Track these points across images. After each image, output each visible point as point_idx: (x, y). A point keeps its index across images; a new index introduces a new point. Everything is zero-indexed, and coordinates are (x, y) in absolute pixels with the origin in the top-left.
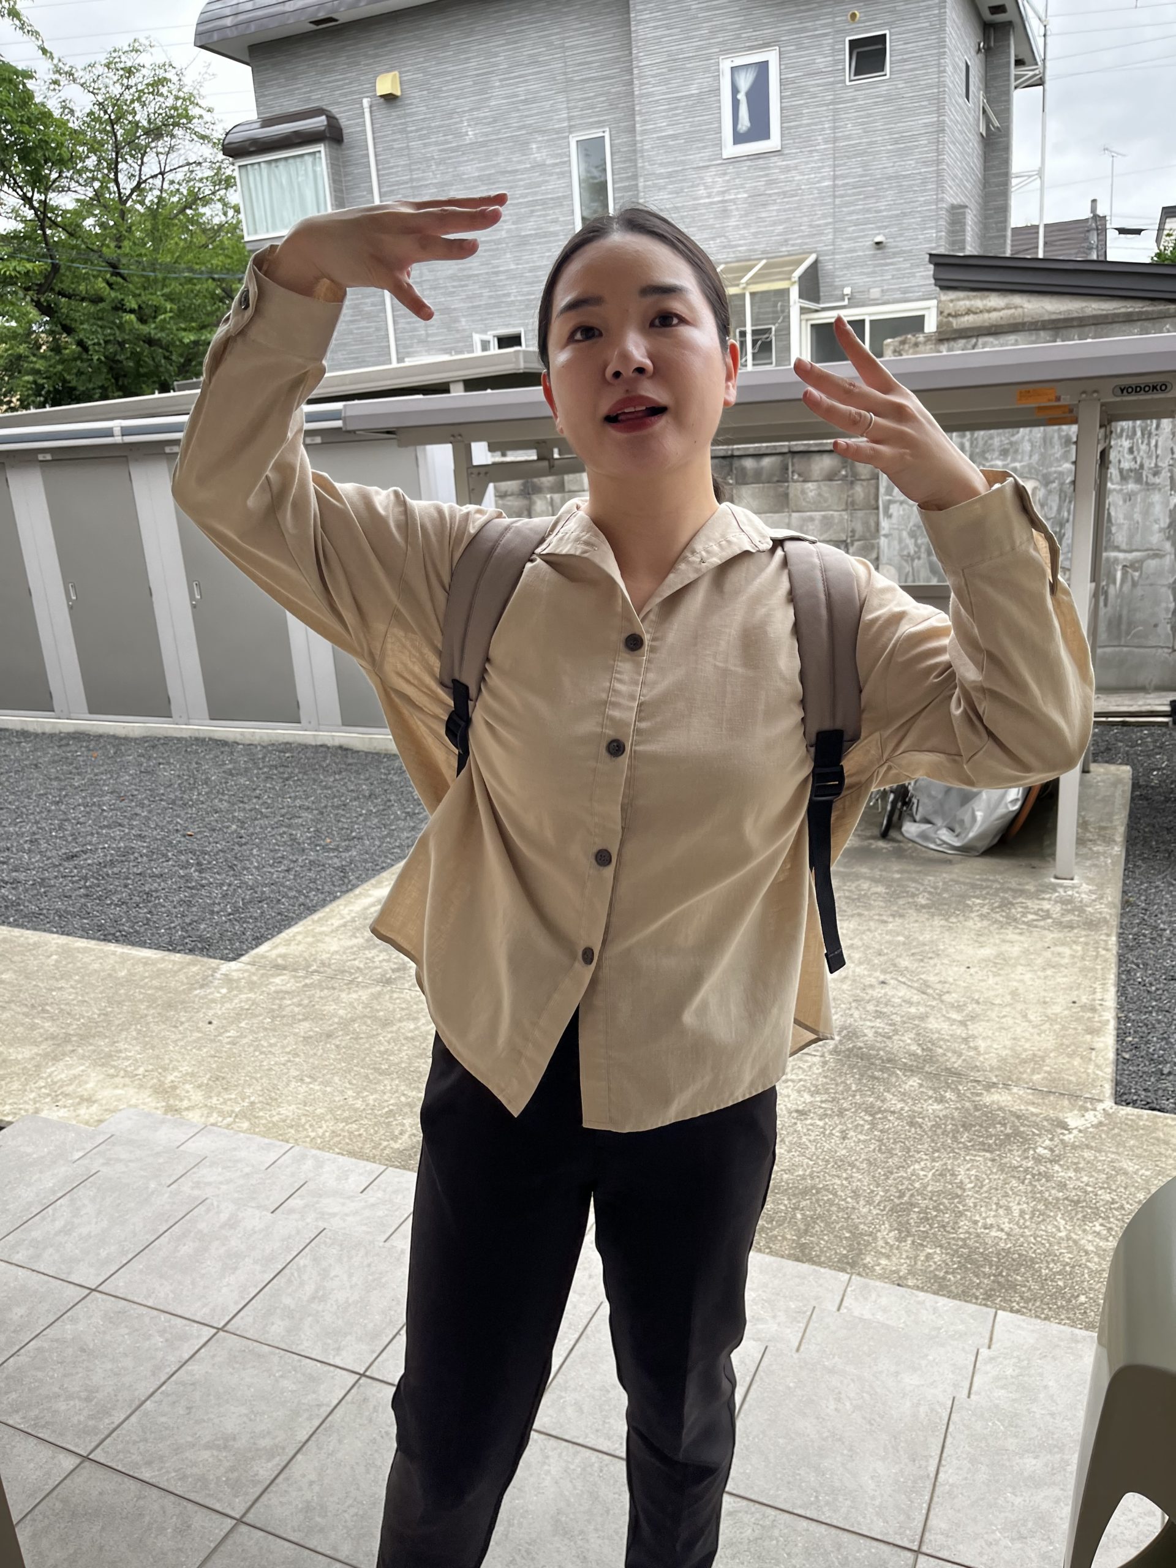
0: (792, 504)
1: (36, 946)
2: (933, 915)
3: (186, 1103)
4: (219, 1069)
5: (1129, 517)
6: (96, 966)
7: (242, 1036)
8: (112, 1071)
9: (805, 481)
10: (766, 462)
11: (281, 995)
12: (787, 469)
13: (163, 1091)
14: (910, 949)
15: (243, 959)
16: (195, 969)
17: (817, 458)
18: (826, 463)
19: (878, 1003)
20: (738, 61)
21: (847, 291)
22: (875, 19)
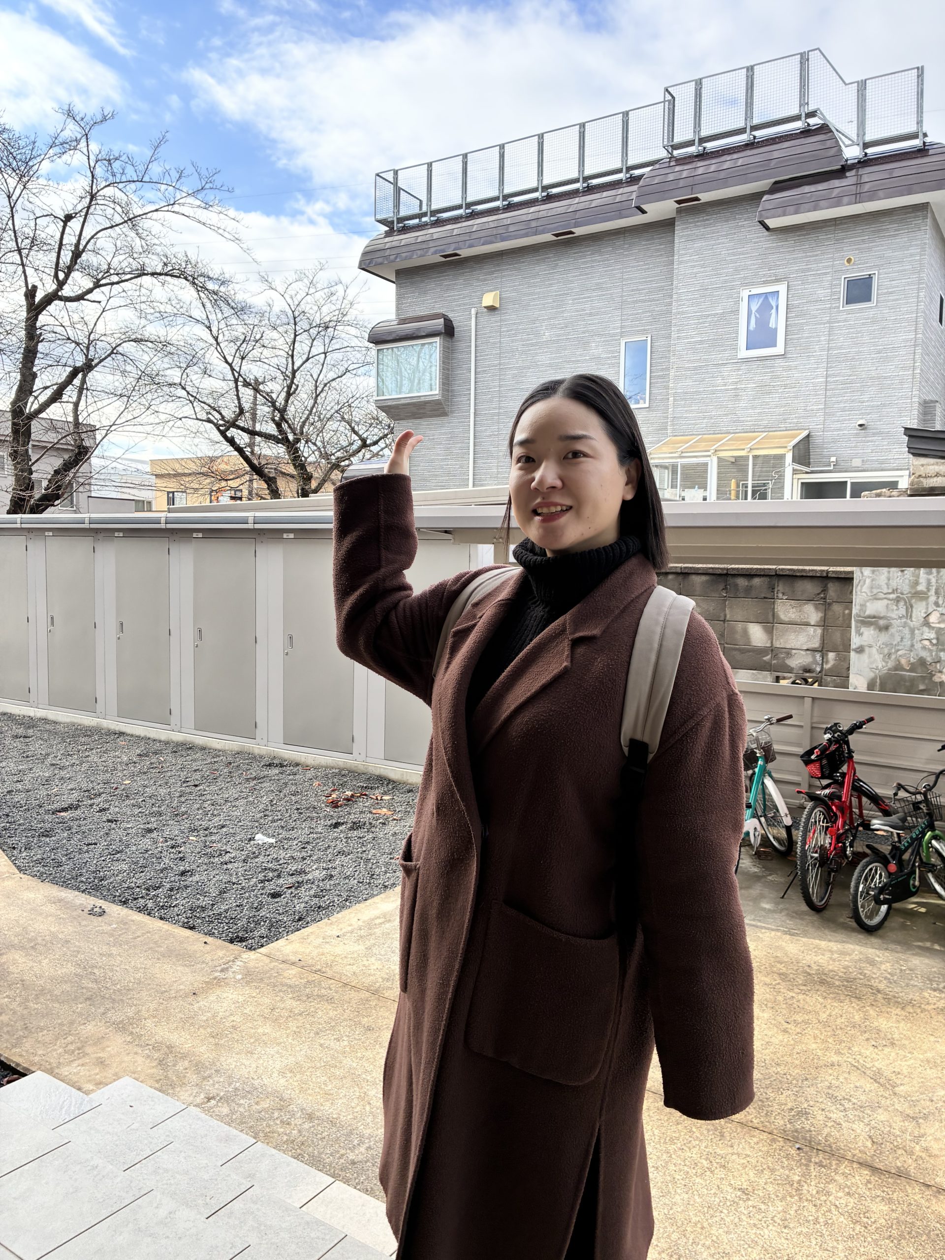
0: (776, 617)
2: (889, 1002)
8: (129, 1039)
9: (788, 599)
10: (757, 581)
11: (285, 988)
12: (773, 589)
15: (262, 950)
16: (221, 953)
17: (799, 581)
18: (810, 586)
19: (830, 1086)
20: (755, 291)
21: (833, 459)
22: (867, 263)
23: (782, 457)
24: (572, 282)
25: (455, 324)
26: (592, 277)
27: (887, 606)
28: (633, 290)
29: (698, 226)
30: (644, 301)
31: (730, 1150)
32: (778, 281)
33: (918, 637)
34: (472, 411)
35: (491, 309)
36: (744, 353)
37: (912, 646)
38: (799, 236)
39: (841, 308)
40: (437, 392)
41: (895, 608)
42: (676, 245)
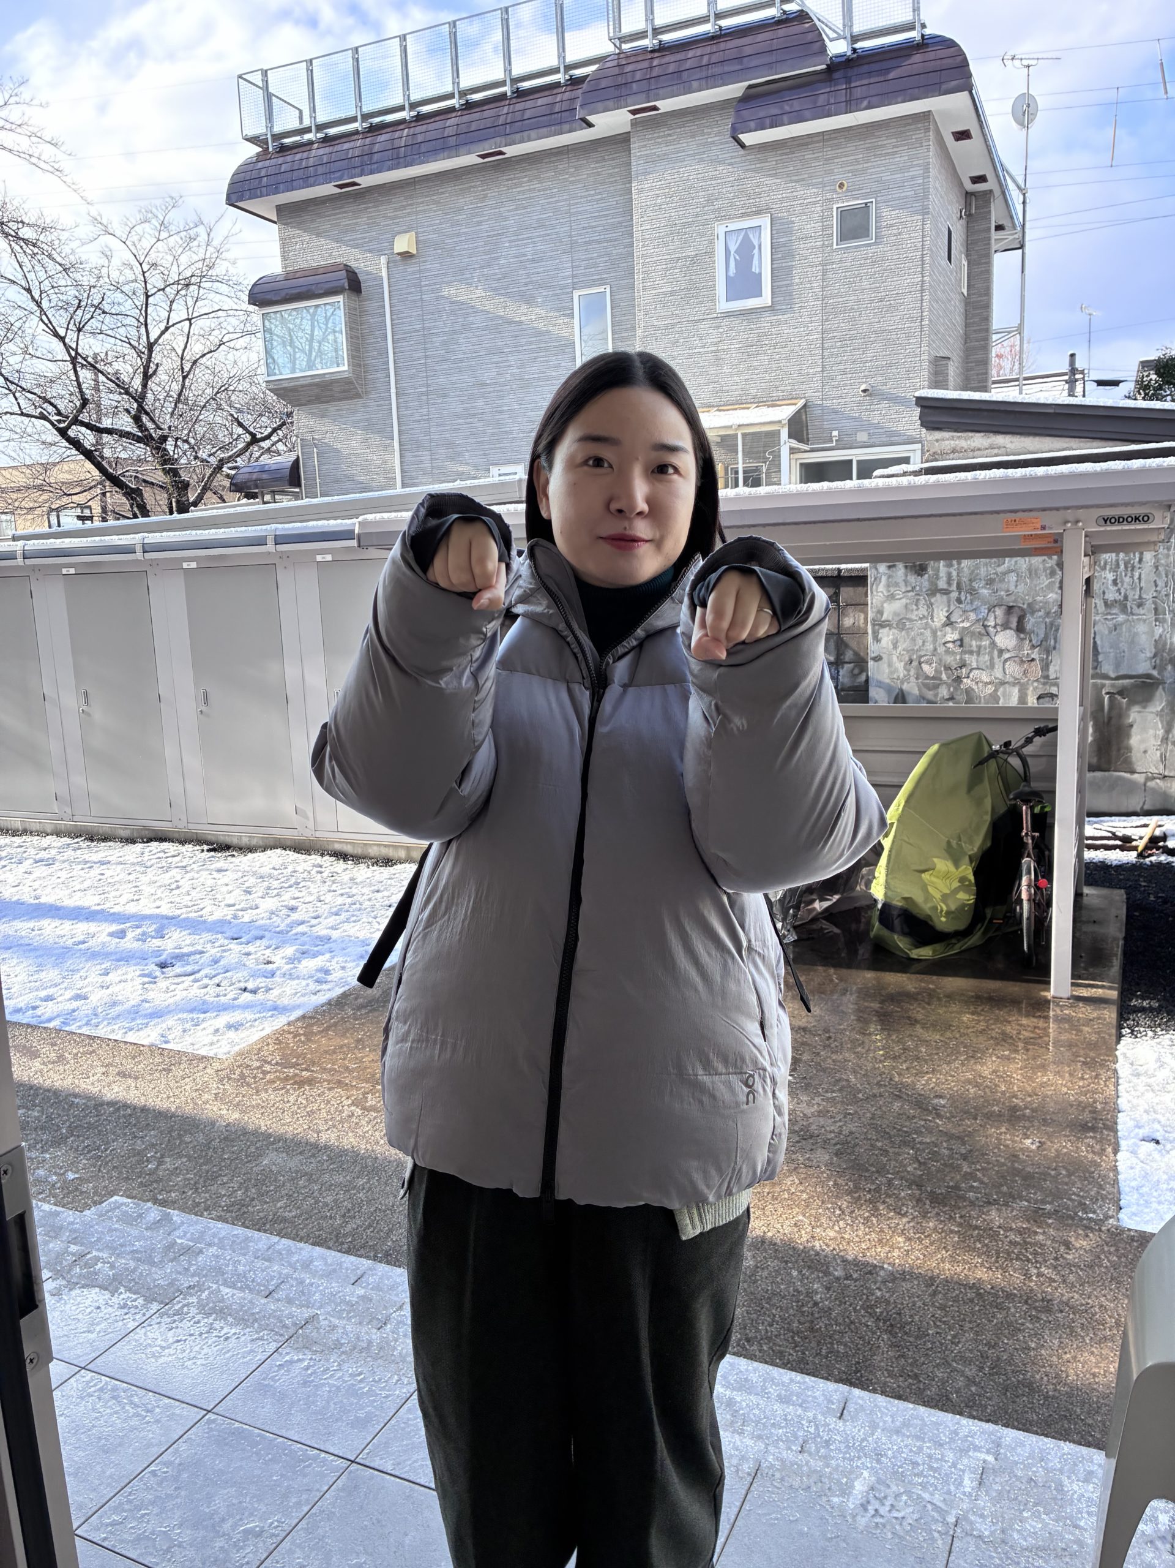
5: (1114, 646)
20: (733, 226)
21: (835, 433)
22: (862, 189)
23: (777, 433)
24: (506, 218)
25: (361, 278)
26: (533, 212)
27: (906, 606)
28: (584, 228)
29: (659, 143)
30: (598, 242)
32: (759, 212)
33: (940, 639)
34: (393, 390)
35: (406, 256)
36: (724, 305)
37: (935, 649)
38: (781, 155)
39: (835, 246)
40: (346, 368)
41: (915, 607)
42: (634, 169)
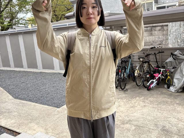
0: (153, 35)
1: (30, 104)
2: (179, 105)
3: (49, 132)
4: (55, 126)
6: (39, 108)
7: (59, 121)
8: (39, 125)
9: (155, 31)
12: (152, 29)
13: (46, 129)
14: (175, 111)
15: (61, 108)
16: (53, 109)
17: (157, 27)
18: (159, 28)
19: (169, 121)
21: (163, 1)
23: (152, 2)
27: (175, 30)
31: (151, 134)
33: (182, 35)
37: (181, 37)
41: (177, 30)
